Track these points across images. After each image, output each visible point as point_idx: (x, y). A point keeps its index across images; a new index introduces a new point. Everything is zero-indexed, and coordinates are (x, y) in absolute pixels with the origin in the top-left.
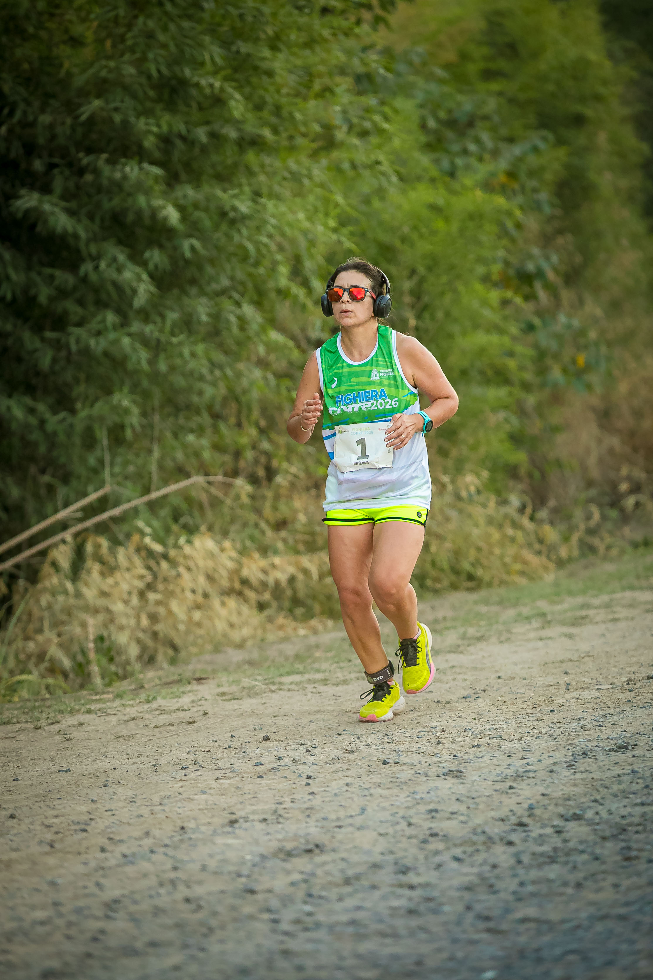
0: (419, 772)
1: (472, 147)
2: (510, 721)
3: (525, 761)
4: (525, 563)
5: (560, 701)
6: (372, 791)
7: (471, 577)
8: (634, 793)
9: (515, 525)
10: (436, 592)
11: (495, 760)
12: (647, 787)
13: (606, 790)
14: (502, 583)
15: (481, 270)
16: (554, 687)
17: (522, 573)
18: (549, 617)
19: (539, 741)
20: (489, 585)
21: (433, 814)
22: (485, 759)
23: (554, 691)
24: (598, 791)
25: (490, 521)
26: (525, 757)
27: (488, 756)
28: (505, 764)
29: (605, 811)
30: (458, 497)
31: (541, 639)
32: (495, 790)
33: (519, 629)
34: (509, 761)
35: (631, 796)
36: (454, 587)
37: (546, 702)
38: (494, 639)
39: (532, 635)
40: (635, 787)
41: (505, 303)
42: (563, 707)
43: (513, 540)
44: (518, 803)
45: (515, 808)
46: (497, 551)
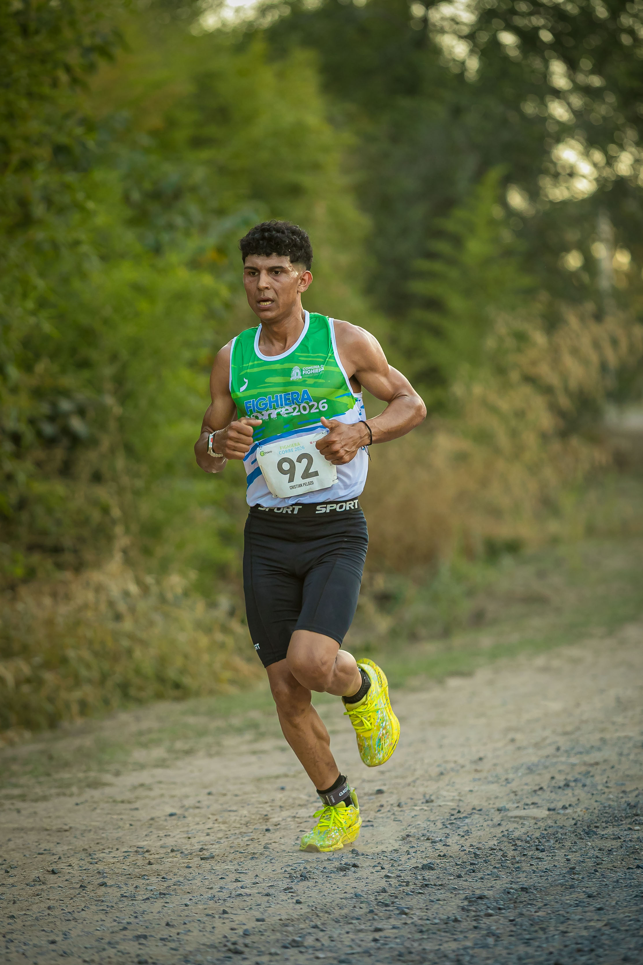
0: (125, 894)
1: (179, 221)
2: (222, 841)
3: (239, 884)
4: (236, 670)
5: (275, 820)
6: (76, 915)
7: (177, 686)
8: (358, 919)
9: (225, 629)
10: (140, 701)
11: (207, 883)
12: (371, 911)
13: (326, 915)
14: (211, 692)
15: (187, 354)
16: (268, 804)
17: (233, 682)
18: (263, 729)
19: (253, 862)
20: (197, 694)
21: (143, 941)
22: (196, 881)
23: (269, 809)
24: (318, 916)
25: (199, 625)
26: (239, 879)
27: (199, 879)
28: (216, 887)
29: (326, 937)
30: (163, 599)
31: (254, 753)
32: (207, 915)
33: (230, 741)
34: (222, 883)
35: (354, 921)
36: (160, 696)
37: (261, 821)
38: (201, 753)
39: (244, 748)
40: (358, 912)
42: (278, 827)
43: (222, 646)
44: (232, 929)
45: (228, 933)
46: (206, 657)
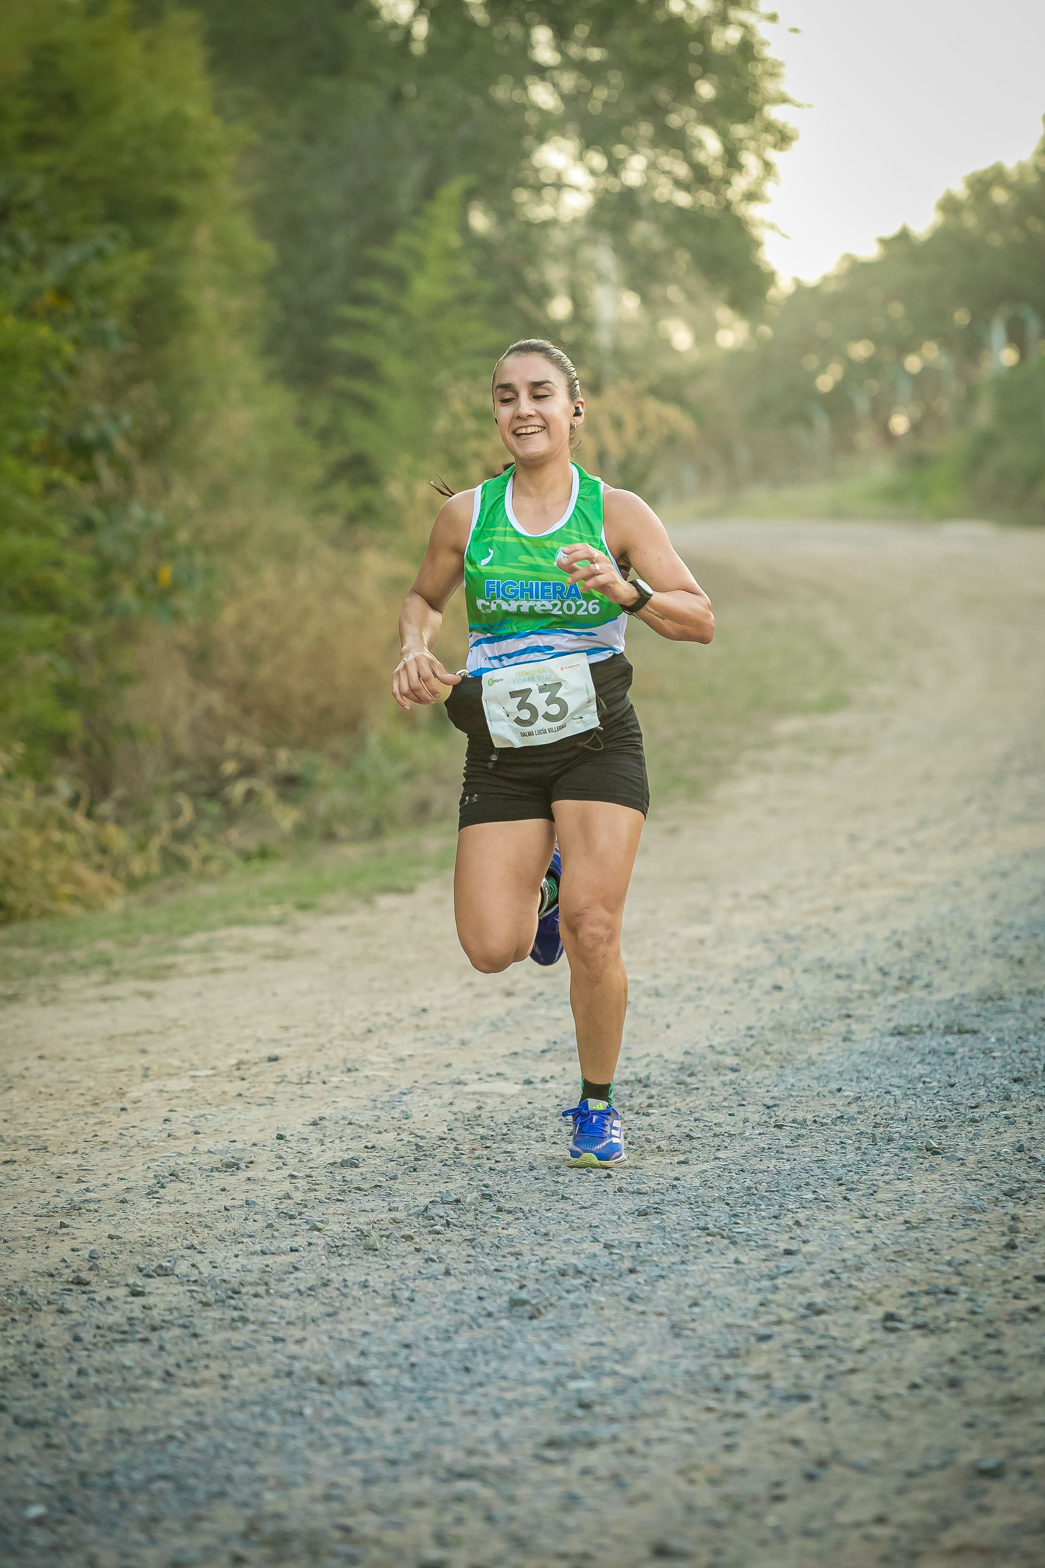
2: (59, 1124)
3: (83, 1186)
4: (79, 882)
5: (134, 1094)
8: (250, 1236)
9: (64, 825)
11: (37, 1183)
12: (270, 1226)
13: (206, 1230)
14: (44, 913)
15: (15, 438)
16: (125, 1073)
17: (74, 899)
18: (117, 966)
19: (103, 1155)
20: (25, 916)
23: (125, 1079)
24: (194, 1232)
25: (27, 819)
26: (83, 1179)
27: (27, 1178)
28: (52, 1190)
29: (206, 1262)
31: (105, 1000)
32: (38, 1230)
33: (71, 983)
34: (59, 1185)
35: (245, 1240)
37: (114, 1096)
38: (32, 1000)
39: (90, 993)
40: (251, 1227)
41: (51, 487)
42: (139, 1104)
43: (60, 848)
44: (74, 1250)
45: (69, 1256)
46: (37, 865)
